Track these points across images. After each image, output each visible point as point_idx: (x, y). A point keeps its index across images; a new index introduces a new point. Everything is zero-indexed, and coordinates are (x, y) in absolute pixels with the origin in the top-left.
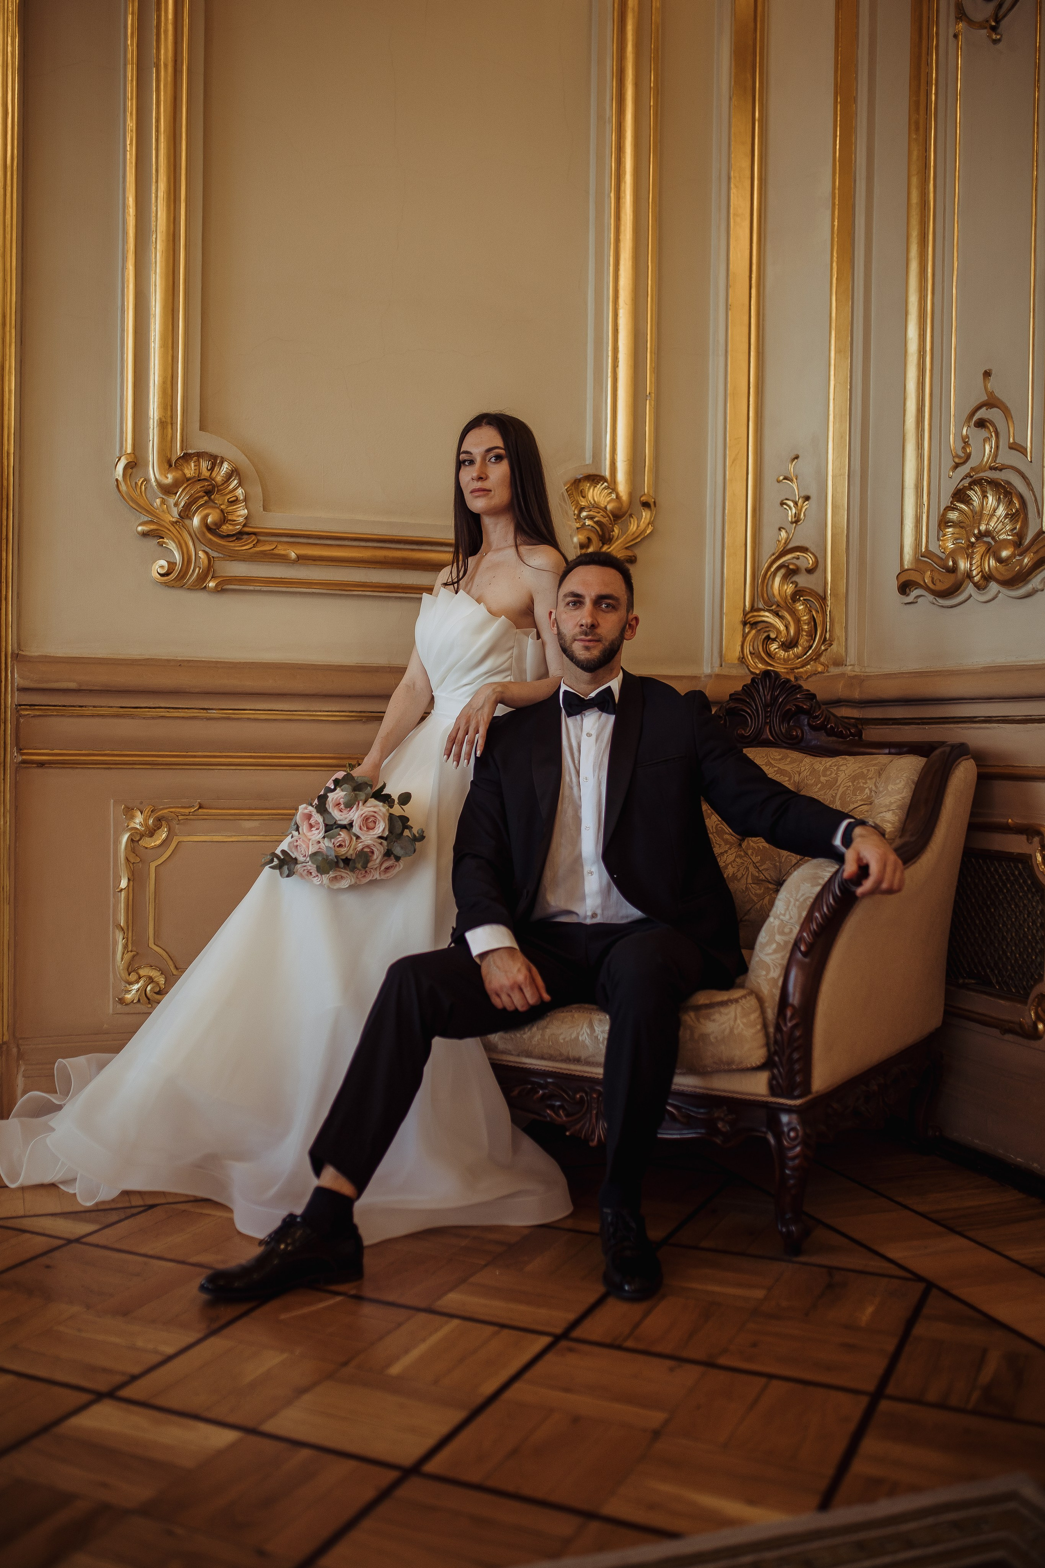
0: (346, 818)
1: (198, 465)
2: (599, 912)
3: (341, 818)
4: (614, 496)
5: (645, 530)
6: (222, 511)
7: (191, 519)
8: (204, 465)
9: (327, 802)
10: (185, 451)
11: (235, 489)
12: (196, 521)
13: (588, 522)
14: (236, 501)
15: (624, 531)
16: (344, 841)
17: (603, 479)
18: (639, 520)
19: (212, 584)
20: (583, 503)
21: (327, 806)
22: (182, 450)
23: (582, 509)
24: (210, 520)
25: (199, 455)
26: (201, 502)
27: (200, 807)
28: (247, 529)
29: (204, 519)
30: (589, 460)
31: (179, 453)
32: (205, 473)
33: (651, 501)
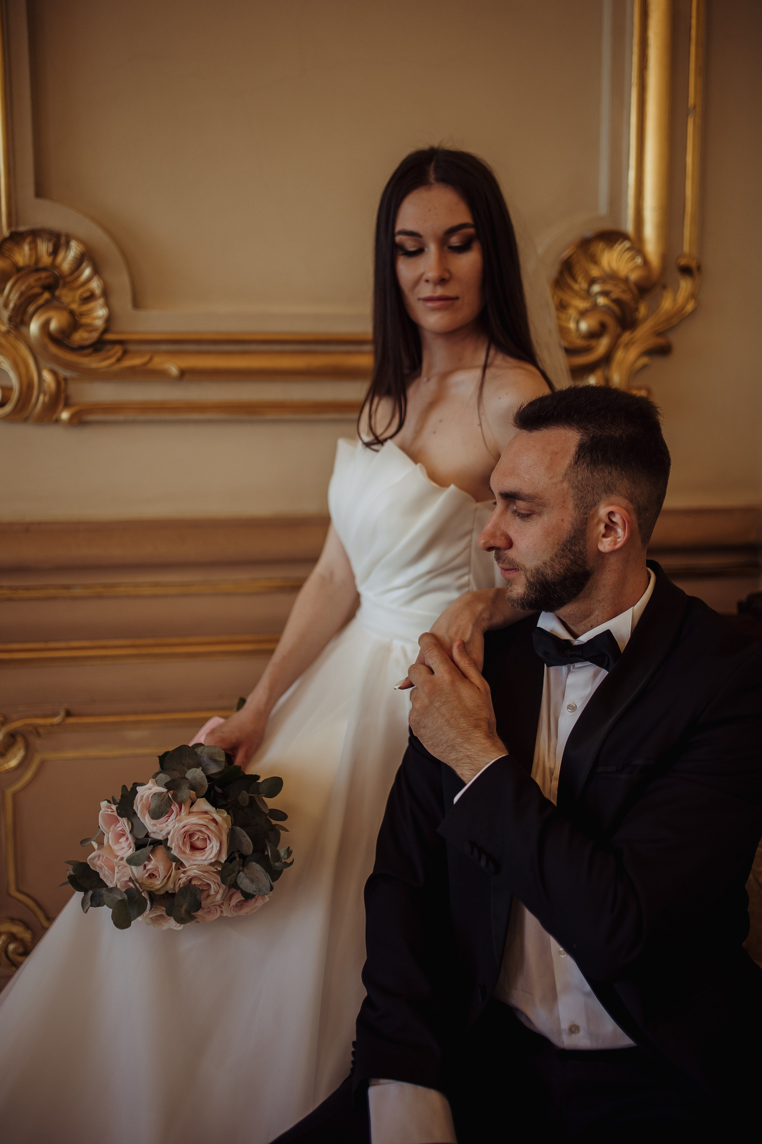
0: (161, 831)
1: (34, 247)
2: (581, 1023)
3: (155, 829)
4: (639, 260)
5: (683, 307)
6: (72, 313)
7: (28, 325)
8: (44, 248)
9: (135, 802)
10: (13, 229)
11: (89, 280)
12: (34, 327)
13: (601, 301)
14: (91, 297)
15: (653, 310)
16: (156, 869)
17: (622, 236)
18: (676, 291)
19: (65, 415)
20: (595, 272)
21: (135, 808)
22: (9, 225)
23: (592, 281)
24: (53, 326)
25: (35, 234)
26: (41, 301)
27: (68, 714)
28: (109, 337)
29: (45, 325)
30: (603, 209)
31: (6, 233)
32: (46, 260)
33: (693, 264)
